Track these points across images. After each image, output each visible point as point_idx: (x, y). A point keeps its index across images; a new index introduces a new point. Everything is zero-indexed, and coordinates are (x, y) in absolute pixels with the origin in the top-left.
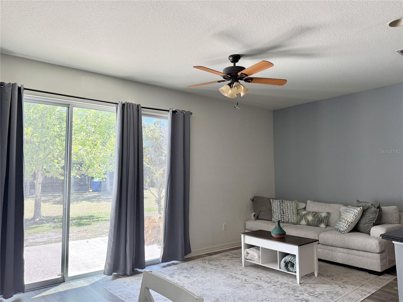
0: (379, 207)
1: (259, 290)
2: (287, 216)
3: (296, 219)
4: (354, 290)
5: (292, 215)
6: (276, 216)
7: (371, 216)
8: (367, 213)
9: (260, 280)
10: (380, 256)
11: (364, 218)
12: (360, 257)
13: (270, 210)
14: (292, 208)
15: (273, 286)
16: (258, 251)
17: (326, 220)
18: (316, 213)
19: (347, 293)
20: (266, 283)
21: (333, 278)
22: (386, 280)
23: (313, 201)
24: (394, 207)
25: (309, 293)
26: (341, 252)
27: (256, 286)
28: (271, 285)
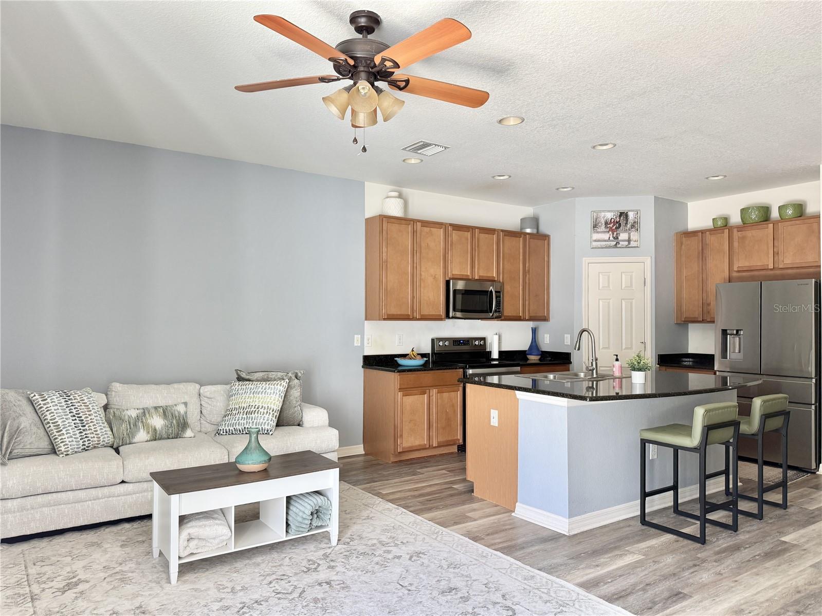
2: (93, 430)
3: (111, 433)
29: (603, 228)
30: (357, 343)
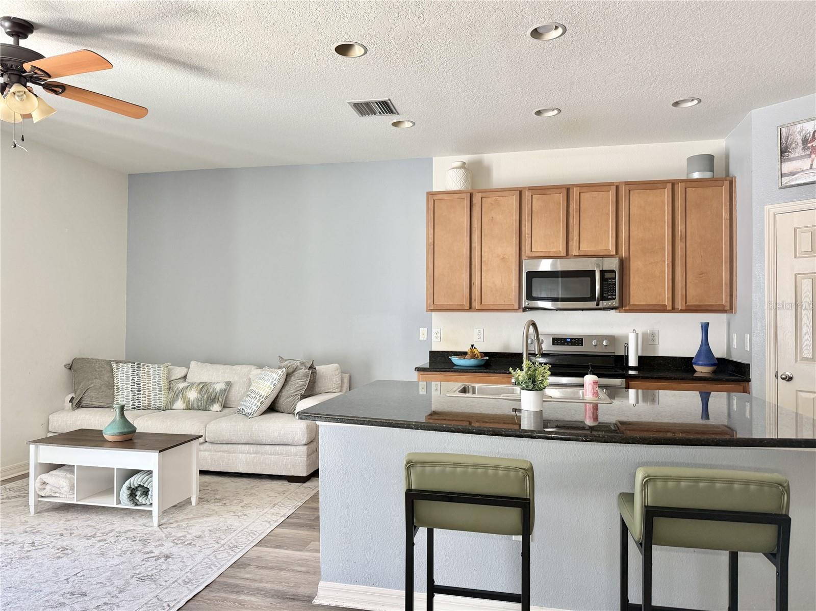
0: (312, 367)
1: (64, 559)
2: (147, 395)
3: (165, 399)
4: (260, 517)
5: (157, 391)
6: (123, 397)
7: (299, 383)
8: (293, 378)
9: (71, 535)
10: (307, 449)
11: (287, 388)
12: (275, 455)
13: (111, 386)
14: (157, 379)
15: (98, 544)
16: (69, 475)
17: (224, 396)
18: (205, 384)
19: (246, 524)
20: (84, 539)
21: (224, 502)
22: (313, 488)
23: (201, 362)
24: (336, 365)
25: (175, 541)
26: (244, 453)
27: (57, 551)
28: (94, 541)
29: (799, 151)
30: (423, 337)
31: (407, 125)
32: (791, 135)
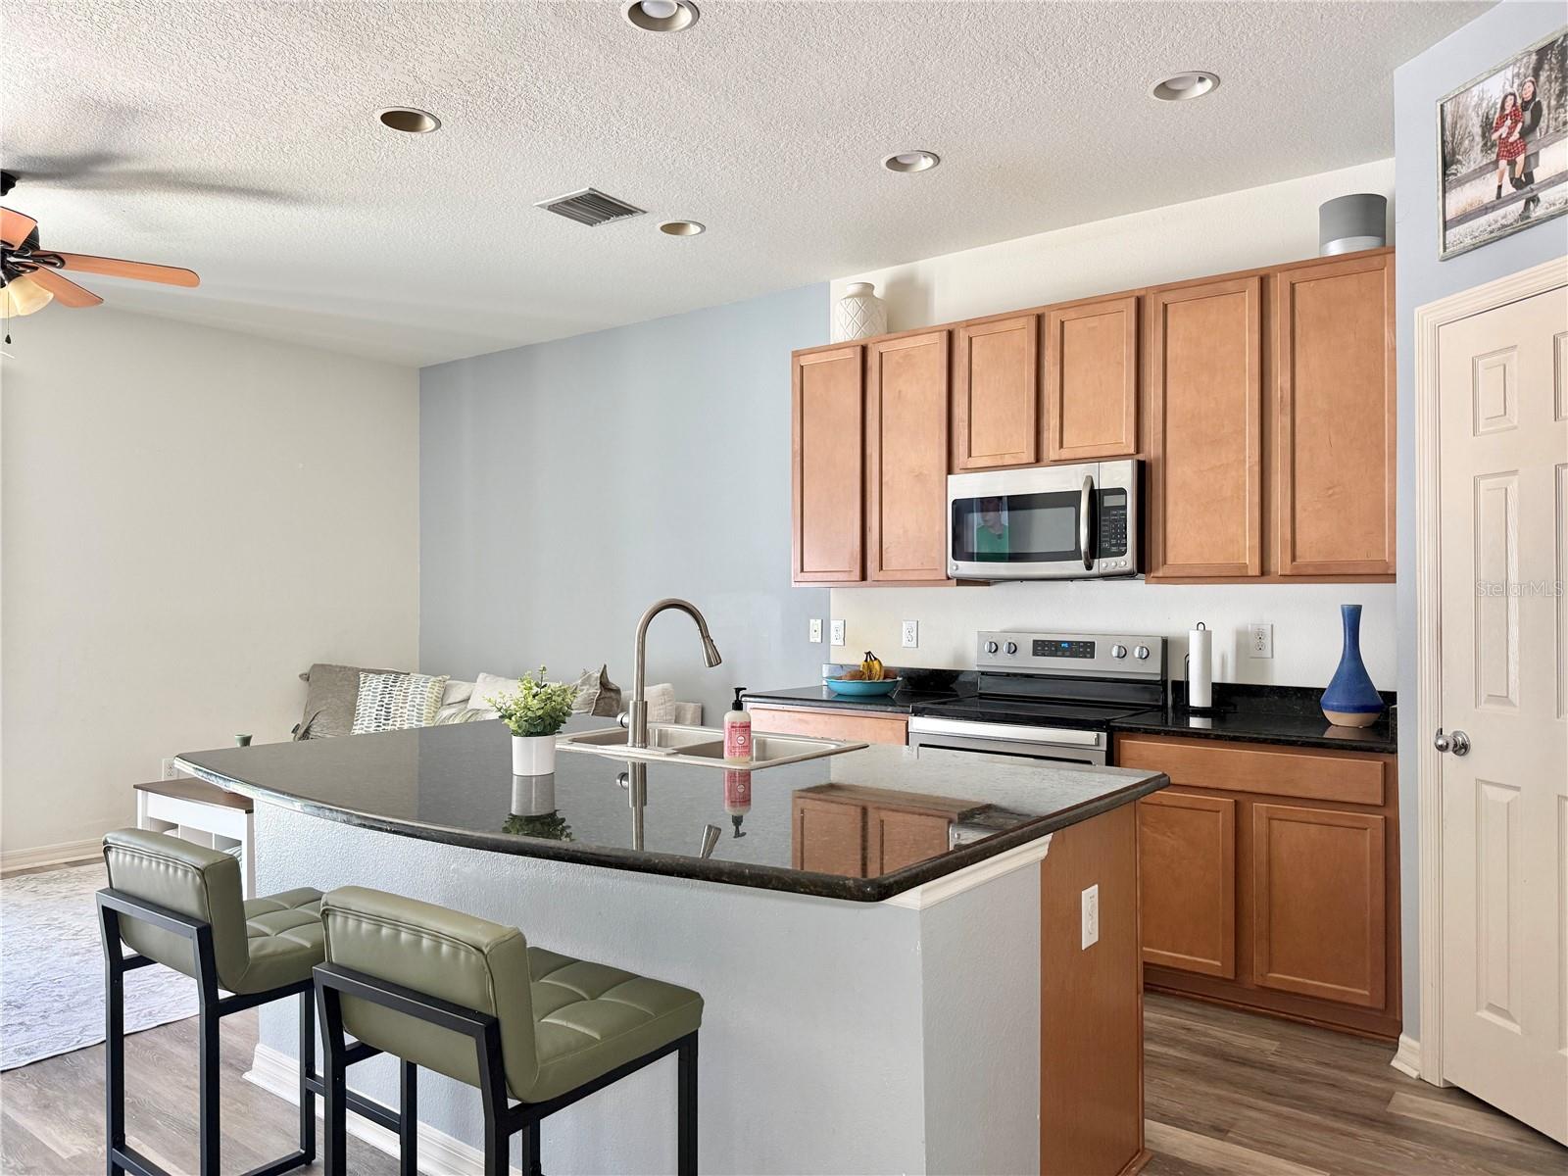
13: (353, 709)
14: (418, 700)
24: (663, 686)
29: (1476, 157)
30: (814, 637)
31: (693, 229)
32: (1461, 117)
